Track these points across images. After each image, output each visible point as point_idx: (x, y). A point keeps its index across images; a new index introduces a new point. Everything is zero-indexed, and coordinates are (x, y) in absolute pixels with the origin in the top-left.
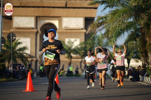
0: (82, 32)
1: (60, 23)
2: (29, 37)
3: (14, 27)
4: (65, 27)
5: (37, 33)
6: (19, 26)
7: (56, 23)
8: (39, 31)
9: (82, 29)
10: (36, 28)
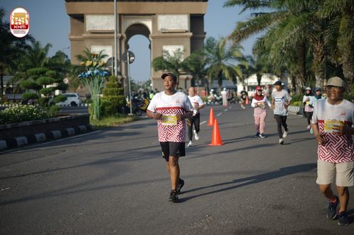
0: (186, 37)
1: (155, 24)
2: (110, 45)
3: (87, 30)
4: (162, 29)
5: (121, 38)
6: (95, 29)
7: (149, 24)
8: (125, 35)
9: (187, 32)
10: (120, 32)
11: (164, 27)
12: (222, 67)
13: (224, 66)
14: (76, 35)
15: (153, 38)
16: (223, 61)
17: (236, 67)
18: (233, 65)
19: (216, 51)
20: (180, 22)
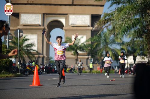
0: (88, 30)
1: (67, 20)
2: (36, 34)
3: (21, 24)
4: (72, 24)
5: (44, 30)
6: (27, 23)
7: (63, 20)
8: (46, 28)
9: (89, 26)
10: (43, 25)
11: (73, 23)
12: (108, 49)
13: (109, 48)
14: (13, 27)
15: (66, 30)
16: (109, 46)
17: (118, 50)
18: (116, 48)
19: (104, 38)
20: (84, 20)
